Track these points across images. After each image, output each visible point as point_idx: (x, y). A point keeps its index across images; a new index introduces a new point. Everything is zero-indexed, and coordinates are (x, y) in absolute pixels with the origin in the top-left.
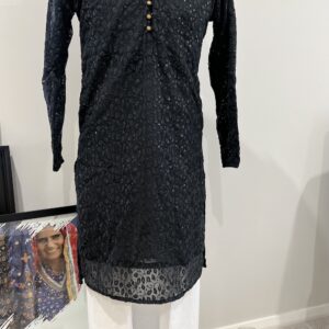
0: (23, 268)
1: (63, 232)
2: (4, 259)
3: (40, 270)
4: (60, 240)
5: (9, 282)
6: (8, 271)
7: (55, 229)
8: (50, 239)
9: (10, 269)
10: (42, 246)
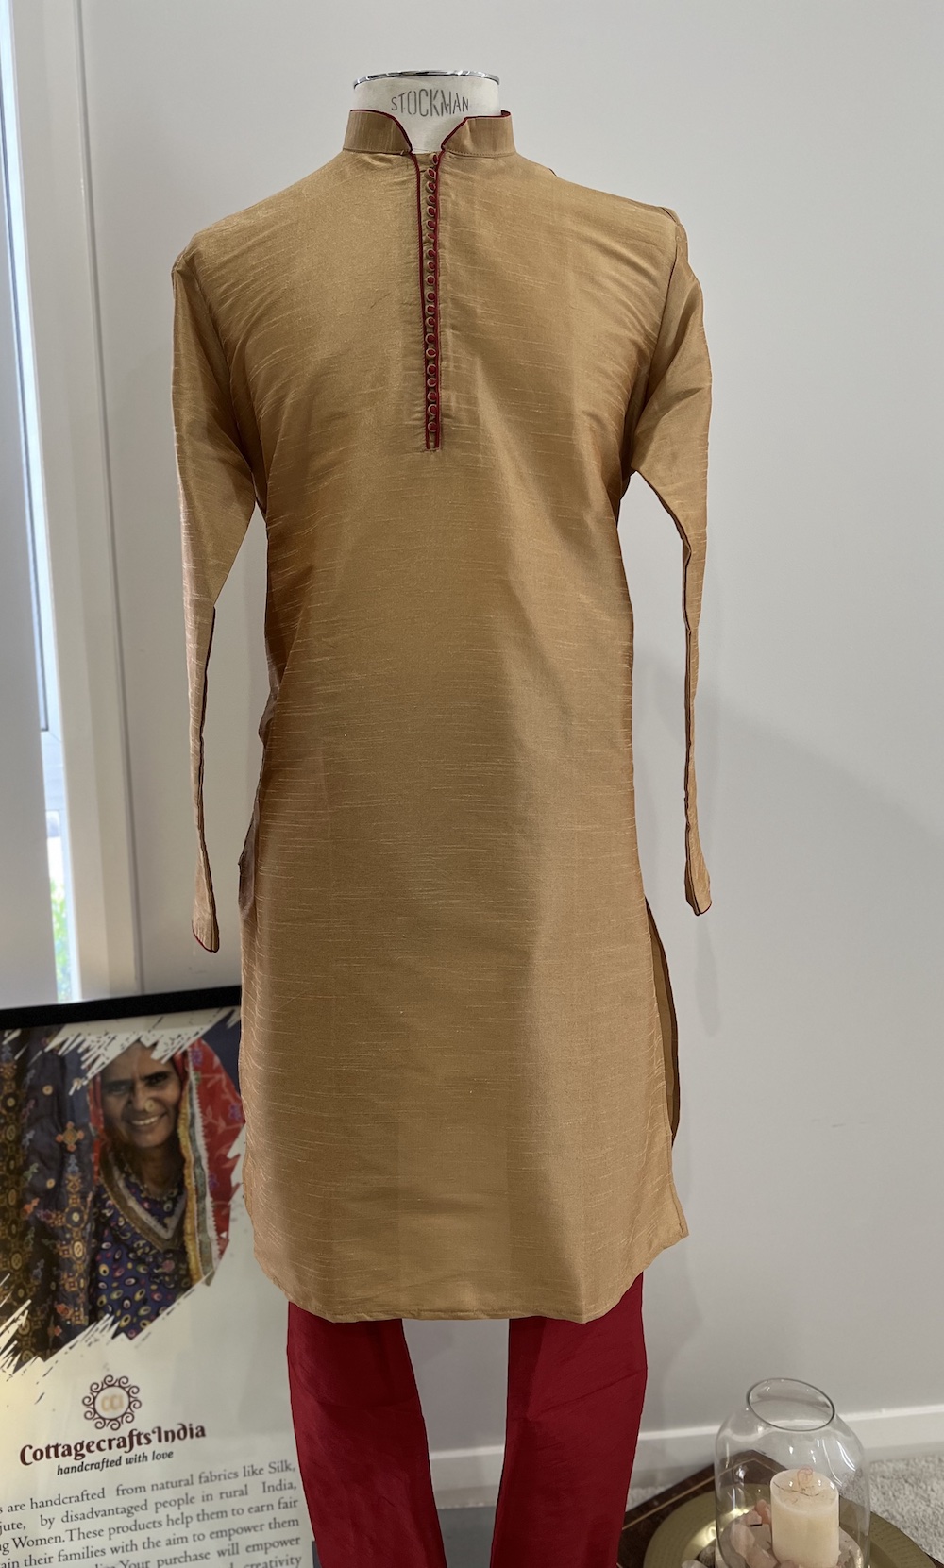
0: (62, 1164)
1: (178, 1066)
2: (10, 1134)
3: (109, 1176)
4: (170, 1092)
5: (21, 1203)
6: (20, 1171)
7: (156, 1055)
8: (140, 1085)
9: (26, 1165)
10: (116, 1104)
